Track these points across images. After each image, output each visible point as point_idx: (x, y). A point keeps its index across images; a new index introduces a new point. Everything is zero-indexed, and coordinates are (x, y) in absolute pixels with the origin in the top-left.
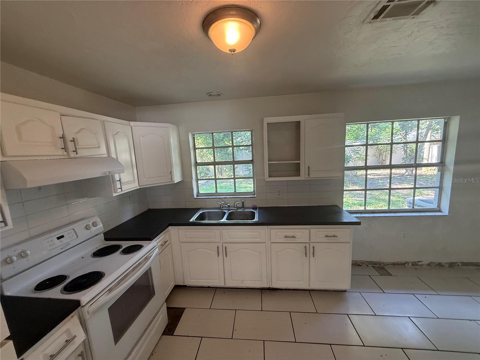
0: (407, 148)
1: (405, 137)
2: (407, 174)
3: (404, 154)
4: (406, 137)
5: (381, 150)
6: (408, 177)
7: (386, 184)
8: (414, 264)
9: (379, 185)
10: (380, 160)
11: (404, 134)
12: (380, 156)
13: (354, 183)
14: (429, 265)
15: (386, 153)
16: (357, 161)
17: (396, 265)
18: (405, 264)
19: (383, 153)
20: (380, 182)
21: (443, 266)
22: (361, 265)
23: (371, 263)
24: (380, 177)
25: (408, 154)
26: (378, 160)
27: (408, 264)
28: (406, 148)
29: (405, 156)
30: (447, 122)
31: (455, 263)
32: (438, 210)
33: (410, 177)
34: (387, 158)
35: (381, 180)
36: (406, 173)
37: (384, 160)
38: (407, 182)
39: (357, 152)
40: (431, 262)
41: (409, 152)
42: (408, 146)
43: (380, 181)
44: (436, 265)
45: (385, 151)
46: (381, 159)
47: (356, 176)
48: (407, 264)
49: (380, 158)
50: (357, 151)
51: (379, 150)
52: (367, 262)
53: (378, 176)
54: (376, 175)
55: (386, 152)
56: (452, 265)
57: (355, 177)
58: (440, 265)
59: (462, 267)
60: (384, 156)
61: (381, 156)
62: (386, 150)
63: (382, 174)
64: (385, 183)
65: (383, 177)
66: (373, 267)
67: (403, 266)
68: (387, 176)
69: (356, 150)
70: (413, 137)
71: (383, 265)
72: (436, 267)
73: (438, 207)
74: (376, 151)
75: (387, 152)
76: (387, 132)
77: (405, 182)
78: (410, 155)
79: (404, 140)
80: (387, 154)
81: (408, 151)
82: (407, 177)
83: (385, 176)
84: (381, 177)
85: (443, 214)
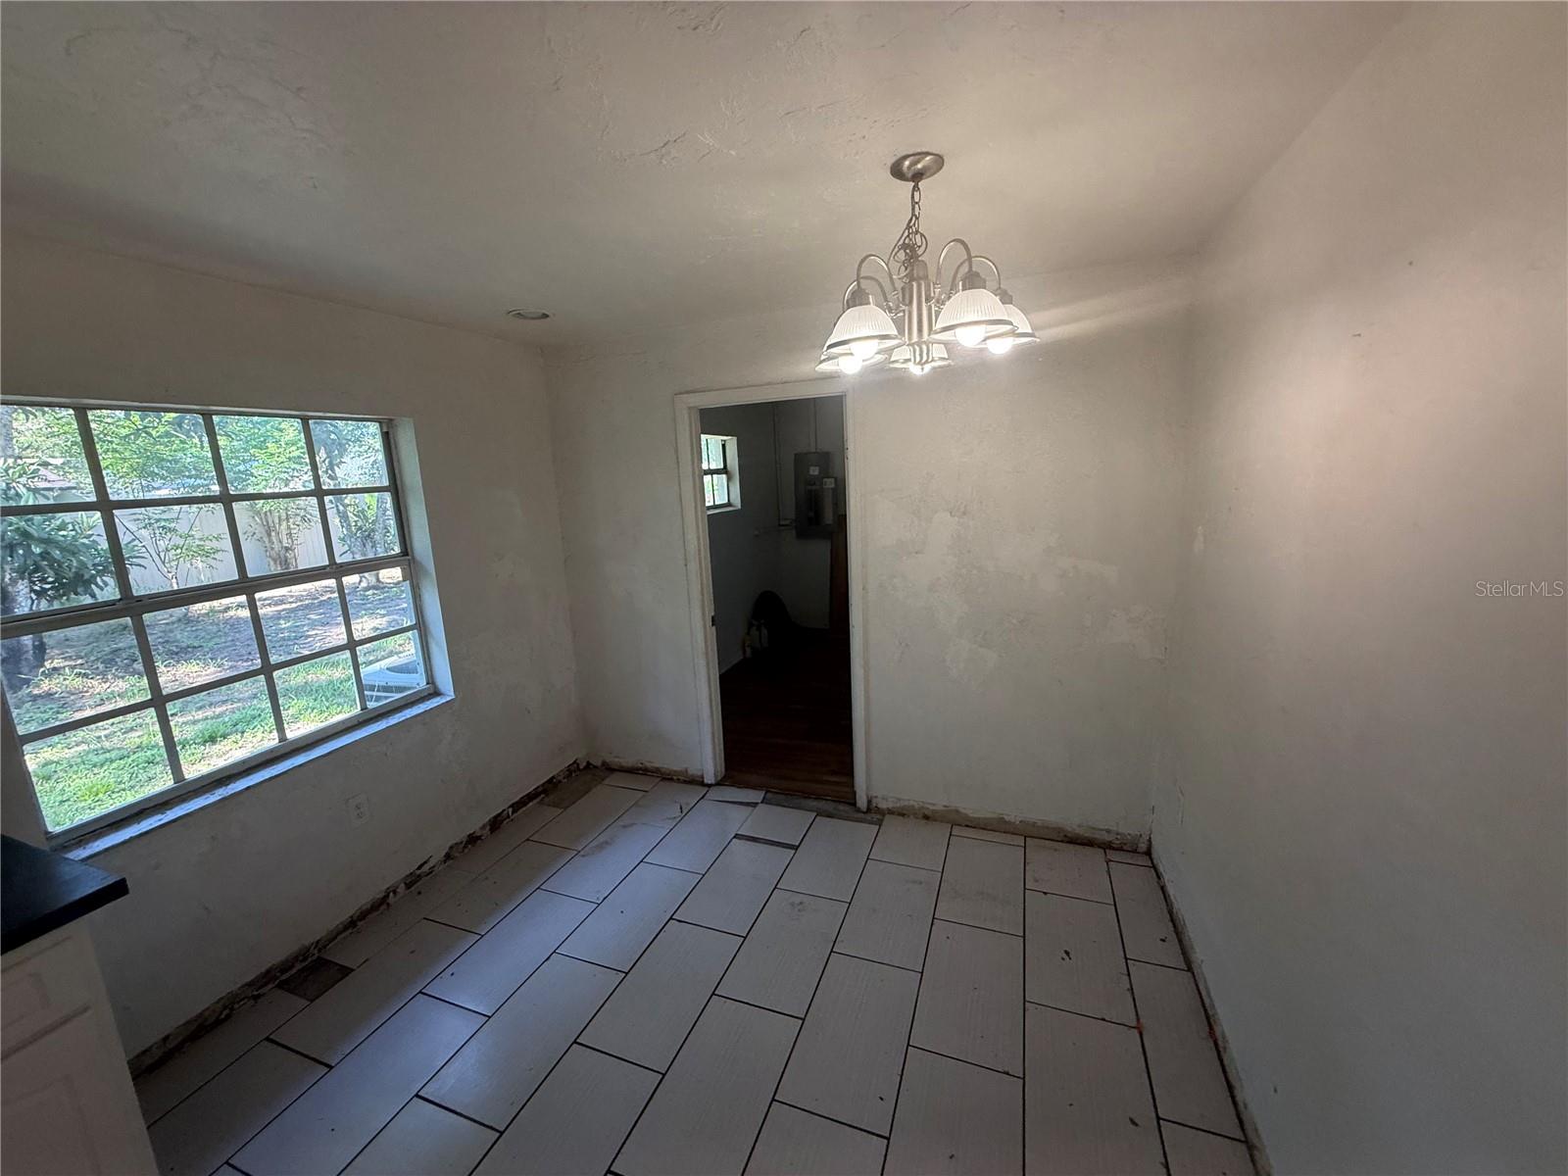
0: (344, 506)
1: (330, 472)
2: (364, 584)
3: (343, 527)
4: (333, 471)
5: (268, 514)
6: (370, 592)
7: (305, 629)
8: (412, 881)
9: (283, 639)
10: (272, 549)
11: (327, 462)
12: (269, 535)
13: (177, 654)
14: (448, 857)
15: (289, 528)
16: (174, 563)
17: (361, 920)
18: (387, 896)
19: (280, 525)
20: (283, 626)
21: (479, 838)
22: (228, 1017)
23: (267, 977)
24: (283, 610)
25: (354, 524)
26: (266, 551)
27: (395, 892)
28: (341, 508)
29: (345, 533)
30: (387, 433)
31: (499, 815)
32: (431, 691)
33: (374, 594)
34: (295, 542)
35: (287, 619)
36: (361, 581)
37: (287, 549)
38: (370, 609)
39: (164, 528)
40: (451, 847)
41: (356, 519)
42: (347, 501)
43: (283, 624)
44: (465, 847)
45: (284, 516)
46: (276, 546)
47: (187, 620)
48: (391, 894)
49: (270, 541)
50: (163, 524)
51: (263, 516)
52: (250, 984)
53: (276, 604)
54: (269, 605)
55: (287, 519)
56: (495, 824)
57: (183, 627)
58: (473, 839)
59: (515, 815)
60: (284, 533)
61: (273, 534)
62: (287, 515)
63: (292, 596)
64: (304, 625)
65: (294, 605)
66: (280, 986)
67: (384, 907)
68: (307, 602)
69: (158, 521)
70: (360, 472)
71: (316, 951)
72: (466, 851)
73: (428, 684)
74: (251, 519)
75: (291, 520)
76: (272, 455)
77: (363, 612)
78: (360, 528)
79: (332, 482)
80: (292, 526)
81: (350, 515)
82: (367, 593)
83: (301, 601)
84: (288, 606)
85: (444, 701)
